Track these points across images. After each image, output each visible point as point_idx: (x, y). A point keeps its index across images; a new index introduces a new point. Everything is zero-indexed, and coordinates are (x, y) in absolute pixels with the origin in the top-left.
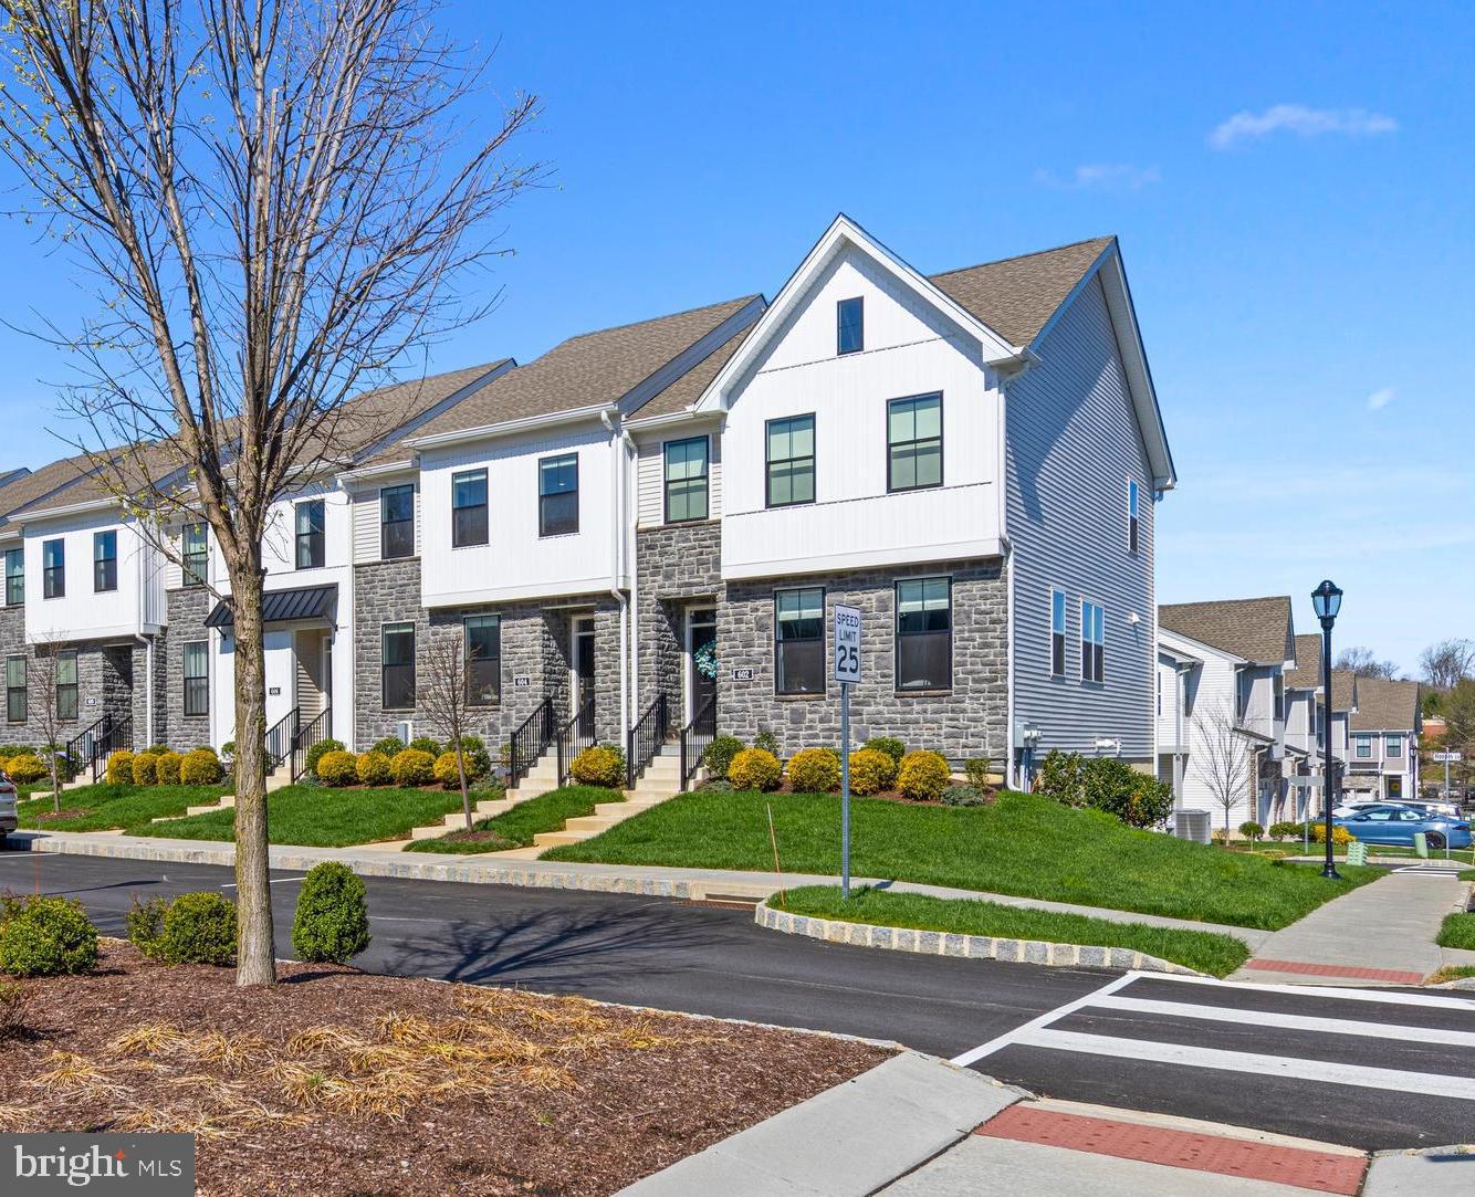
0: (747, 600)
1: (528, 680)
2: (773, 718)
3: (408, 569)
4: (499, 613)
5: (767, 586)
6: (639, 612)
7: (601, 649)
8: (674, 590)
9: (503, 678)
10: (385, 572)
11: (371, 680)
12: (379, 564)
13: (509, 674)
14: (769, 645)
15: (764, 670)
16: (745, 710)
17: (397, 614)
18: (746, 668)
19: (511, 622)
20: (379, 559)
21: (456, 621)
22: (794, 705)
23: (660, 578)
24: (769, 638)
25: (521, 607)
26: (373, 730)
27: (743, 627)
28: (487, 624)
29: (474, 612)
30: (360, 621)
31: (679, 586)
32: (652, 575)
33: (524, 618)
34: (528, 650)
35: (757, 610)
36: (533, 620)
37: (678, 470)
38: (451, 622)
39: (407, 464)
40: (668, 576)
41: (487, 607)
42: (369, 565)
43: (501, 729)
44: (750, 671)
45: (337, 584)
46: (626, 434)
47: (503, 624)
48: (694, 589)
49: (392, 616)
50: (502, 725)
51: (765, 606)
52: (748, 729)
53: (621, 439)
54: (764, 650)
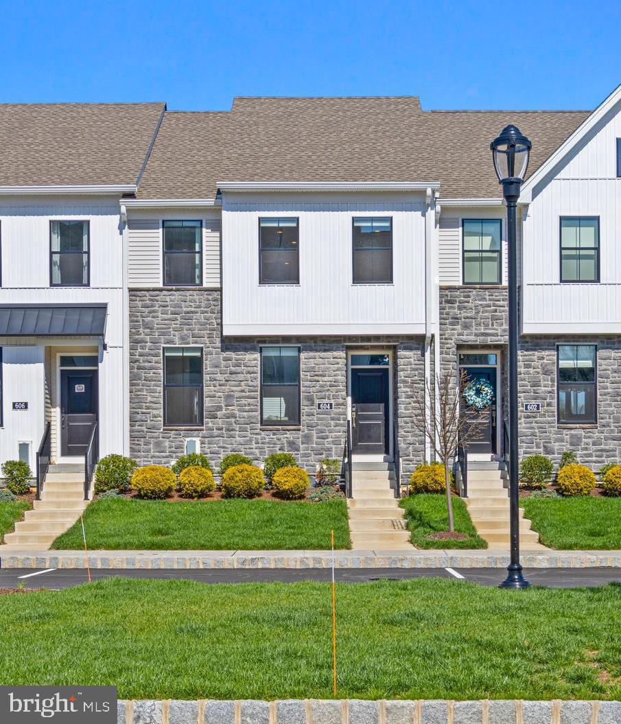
0: (535, 350)
1: (331, 405)
2: (557, 440)
3: (196, 298)
4: (299, 345)
5: (552, 341)
6: (441, 353)
7: (404, 382)
8: (472, 338)
9: (303, 402)
10: (168, 299)
11: (149, 399)
12: (161, 290)
13: (311, 400)
14: (553, 386)
15: (549, 405)
16: (533, 435)
17: (183, 339)
18: (533, 402)
19: (312, 354)
20: (161, 285)
21: (253, 349)
22: (573, 432)
23: (459, 327)
24: (552, 380)
25: (324, 341)
26: (151, 446)
27: (531, 370)
28: (285, 353)
29: (271, 342)
30: (135, 342)
31: (476, 335)
32: (452, 324)
33: (325, 351)
34: (330, 379)
35: (543, 358)
36: (336, 354)
37: (473, 243)
38: (246, 350)
39: (210, 202)
40: (466, 327)
41: (287, 339)
42: (148, 290)
43: (302, 446)
44: (538, 405)
45: (106, 304)
46: (438, 208)
47: (303, 355)
48: (489, 338)
49: (177, 339)
50: (303, 443)
51: (549, 356)
52: (535, 449)
53: (433, 212)
54: (550, 389)
